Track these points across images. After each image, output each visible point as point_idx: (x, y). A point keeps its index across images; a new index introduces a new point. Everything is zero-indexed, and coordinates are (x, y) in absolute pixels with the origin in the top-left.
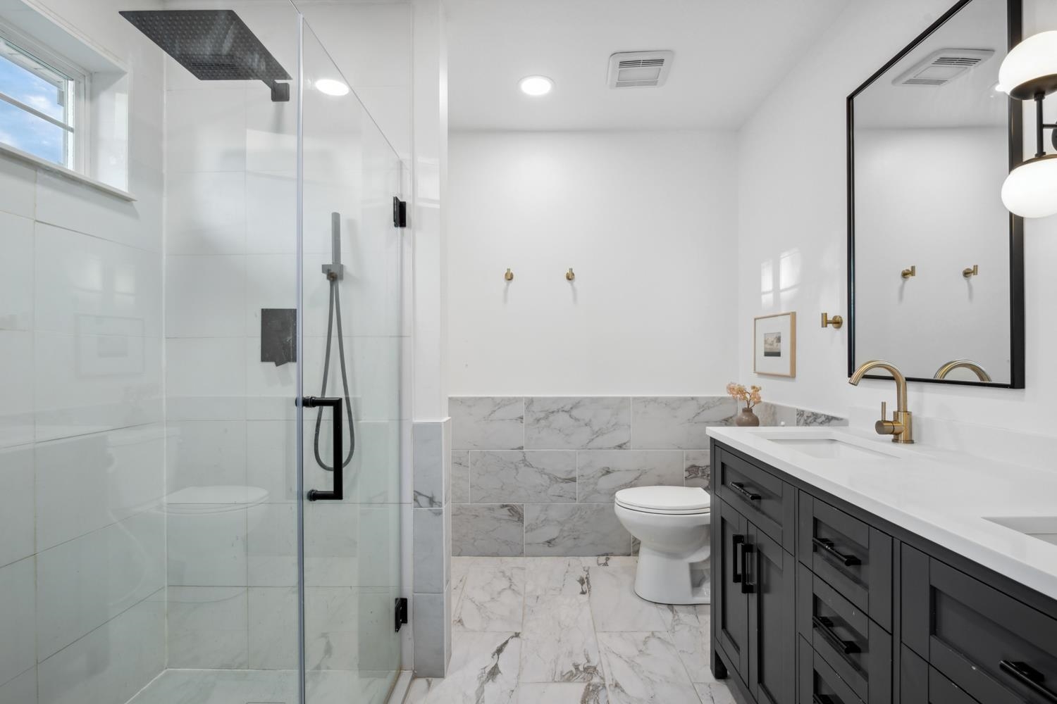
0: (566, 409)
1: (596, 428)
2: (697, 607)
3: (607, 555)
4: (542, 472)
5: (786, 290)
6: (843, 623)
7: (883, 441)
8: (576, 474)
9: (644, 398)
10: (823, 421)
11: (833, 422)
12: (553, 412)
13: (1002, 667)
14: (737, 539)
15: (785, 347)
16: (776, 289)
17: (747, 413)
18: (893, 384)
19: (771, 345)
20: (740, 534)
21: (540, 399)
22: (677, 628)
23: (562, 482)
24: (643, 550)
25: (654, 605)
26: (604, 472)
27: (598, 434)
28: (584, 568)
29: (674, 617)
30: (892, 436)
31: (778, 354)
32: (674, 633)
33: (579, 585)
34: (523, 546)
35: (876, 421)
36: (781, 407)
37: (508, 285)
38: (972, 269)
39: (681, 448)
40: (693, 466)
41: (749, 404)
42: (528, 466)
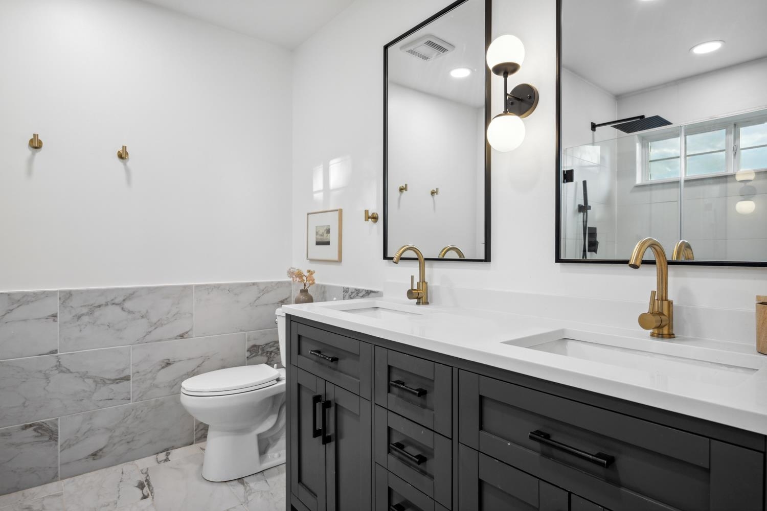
0: (116, 301)
1: (154, 320)
2: (265, 472)
3: (167, 449)
4: (84, 376)
5: (334, 190)
6: (412, 443)
7: (411, 304)
8: (130, 372)
9: (207, 285)
10: (364, 295)
11: (372, 294)
12: (99, 306)
13: (531, 437)
14: (317, 399)
15: (333, 238)
16: (326, 189)
17: (303, 293)
18: (417, 263)
19: (321, 235)
20: (317, 394)
21: (81, 292)
22: (250, 498)
23: (112, 383)
24: (210, 434)
25: (225, 484)
26: (164, 365)
27: (157, 325)
28: (142, 471)
29: (245, 489)
30: (416, 301)
31: (328, 243)
32: (247, 503)
33: (138, 491)
34: (57, 468)
35: (408, 290)
36: (330, 287)
37: (33, 154)
38: (436, 190)
39: (244, 331)
40: (254, 346)
41: (305, 286)
42: (64, 372)
